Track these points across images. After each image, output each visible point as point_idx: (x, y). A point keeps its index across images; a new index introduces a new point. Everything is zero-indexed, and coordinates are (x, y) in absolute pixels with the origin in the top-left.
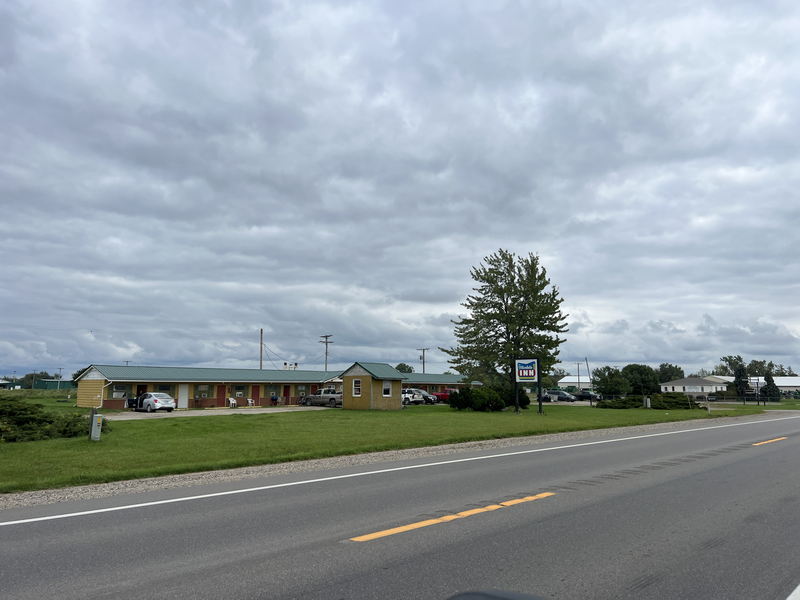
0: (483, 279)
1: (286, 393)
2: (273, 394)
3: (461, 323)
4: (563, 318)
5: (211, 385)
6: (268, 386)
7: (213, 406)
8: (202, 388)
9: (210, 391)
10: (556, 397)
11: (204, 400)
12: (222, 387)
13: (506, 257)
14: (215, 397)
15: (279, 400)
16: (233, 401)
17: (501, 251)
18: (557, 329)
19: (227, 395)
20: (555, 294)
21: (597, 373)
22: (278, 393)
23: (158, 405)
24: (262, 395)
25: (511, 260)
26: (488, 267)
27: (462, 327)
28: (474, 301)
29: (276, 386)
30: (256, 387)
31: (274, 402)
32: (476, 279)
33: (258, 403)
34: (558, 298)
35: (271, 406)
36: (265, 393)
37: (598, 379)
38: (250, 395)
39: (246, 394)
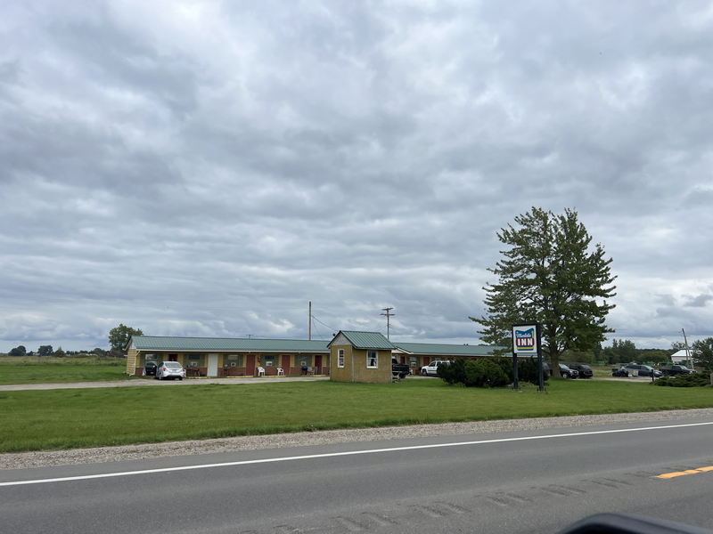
0: (512, 241)
1: (318, 362)
2: (303, 363)
3: (494, 291)
4: (611, 281)
5: (241, 355)
6: (298, 356)
7: (242, 375)
8: (231, 357)
9: (240, 360)
10: (636, 372)
11: (234, 369)
12: (251, 357)
13: (540, 215)
14: (244, 365)
15: (310, 369)
16: (261, 370)
17: (534, 210)
18: (603, 294)
19: (257, 364)
20: (599, 254)
21: (697, 346)
22: (310, 364)
23: (166, 374)
24: (292, 365)
25: (545, 219)
26: (518, 228)
27: (494, 294)
28: (504, 265)
29: (307, 356)
30: (286, 357)
31: (304, 371)
32: (504, 241)
33: (287, 373)
34: (605, 258)
35: (301, 375)
36: (296, 363)
37: (699, 352)
38: (280, 365)
39: (276, 363)
